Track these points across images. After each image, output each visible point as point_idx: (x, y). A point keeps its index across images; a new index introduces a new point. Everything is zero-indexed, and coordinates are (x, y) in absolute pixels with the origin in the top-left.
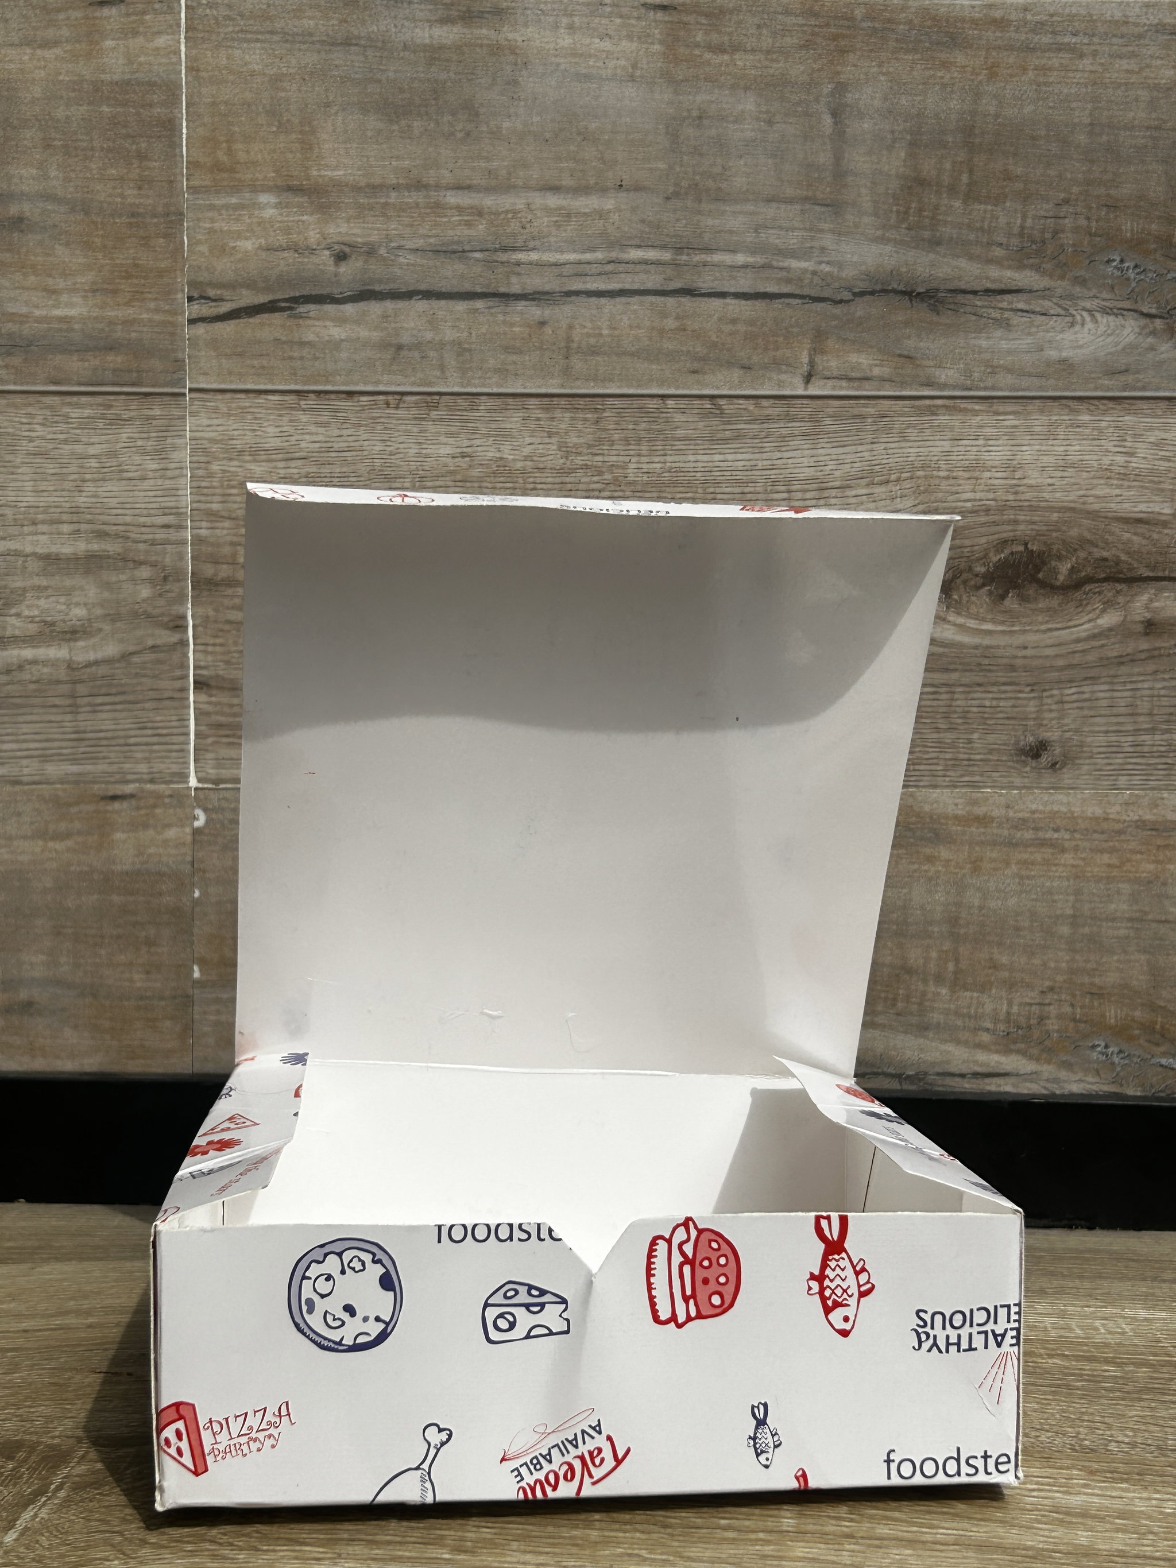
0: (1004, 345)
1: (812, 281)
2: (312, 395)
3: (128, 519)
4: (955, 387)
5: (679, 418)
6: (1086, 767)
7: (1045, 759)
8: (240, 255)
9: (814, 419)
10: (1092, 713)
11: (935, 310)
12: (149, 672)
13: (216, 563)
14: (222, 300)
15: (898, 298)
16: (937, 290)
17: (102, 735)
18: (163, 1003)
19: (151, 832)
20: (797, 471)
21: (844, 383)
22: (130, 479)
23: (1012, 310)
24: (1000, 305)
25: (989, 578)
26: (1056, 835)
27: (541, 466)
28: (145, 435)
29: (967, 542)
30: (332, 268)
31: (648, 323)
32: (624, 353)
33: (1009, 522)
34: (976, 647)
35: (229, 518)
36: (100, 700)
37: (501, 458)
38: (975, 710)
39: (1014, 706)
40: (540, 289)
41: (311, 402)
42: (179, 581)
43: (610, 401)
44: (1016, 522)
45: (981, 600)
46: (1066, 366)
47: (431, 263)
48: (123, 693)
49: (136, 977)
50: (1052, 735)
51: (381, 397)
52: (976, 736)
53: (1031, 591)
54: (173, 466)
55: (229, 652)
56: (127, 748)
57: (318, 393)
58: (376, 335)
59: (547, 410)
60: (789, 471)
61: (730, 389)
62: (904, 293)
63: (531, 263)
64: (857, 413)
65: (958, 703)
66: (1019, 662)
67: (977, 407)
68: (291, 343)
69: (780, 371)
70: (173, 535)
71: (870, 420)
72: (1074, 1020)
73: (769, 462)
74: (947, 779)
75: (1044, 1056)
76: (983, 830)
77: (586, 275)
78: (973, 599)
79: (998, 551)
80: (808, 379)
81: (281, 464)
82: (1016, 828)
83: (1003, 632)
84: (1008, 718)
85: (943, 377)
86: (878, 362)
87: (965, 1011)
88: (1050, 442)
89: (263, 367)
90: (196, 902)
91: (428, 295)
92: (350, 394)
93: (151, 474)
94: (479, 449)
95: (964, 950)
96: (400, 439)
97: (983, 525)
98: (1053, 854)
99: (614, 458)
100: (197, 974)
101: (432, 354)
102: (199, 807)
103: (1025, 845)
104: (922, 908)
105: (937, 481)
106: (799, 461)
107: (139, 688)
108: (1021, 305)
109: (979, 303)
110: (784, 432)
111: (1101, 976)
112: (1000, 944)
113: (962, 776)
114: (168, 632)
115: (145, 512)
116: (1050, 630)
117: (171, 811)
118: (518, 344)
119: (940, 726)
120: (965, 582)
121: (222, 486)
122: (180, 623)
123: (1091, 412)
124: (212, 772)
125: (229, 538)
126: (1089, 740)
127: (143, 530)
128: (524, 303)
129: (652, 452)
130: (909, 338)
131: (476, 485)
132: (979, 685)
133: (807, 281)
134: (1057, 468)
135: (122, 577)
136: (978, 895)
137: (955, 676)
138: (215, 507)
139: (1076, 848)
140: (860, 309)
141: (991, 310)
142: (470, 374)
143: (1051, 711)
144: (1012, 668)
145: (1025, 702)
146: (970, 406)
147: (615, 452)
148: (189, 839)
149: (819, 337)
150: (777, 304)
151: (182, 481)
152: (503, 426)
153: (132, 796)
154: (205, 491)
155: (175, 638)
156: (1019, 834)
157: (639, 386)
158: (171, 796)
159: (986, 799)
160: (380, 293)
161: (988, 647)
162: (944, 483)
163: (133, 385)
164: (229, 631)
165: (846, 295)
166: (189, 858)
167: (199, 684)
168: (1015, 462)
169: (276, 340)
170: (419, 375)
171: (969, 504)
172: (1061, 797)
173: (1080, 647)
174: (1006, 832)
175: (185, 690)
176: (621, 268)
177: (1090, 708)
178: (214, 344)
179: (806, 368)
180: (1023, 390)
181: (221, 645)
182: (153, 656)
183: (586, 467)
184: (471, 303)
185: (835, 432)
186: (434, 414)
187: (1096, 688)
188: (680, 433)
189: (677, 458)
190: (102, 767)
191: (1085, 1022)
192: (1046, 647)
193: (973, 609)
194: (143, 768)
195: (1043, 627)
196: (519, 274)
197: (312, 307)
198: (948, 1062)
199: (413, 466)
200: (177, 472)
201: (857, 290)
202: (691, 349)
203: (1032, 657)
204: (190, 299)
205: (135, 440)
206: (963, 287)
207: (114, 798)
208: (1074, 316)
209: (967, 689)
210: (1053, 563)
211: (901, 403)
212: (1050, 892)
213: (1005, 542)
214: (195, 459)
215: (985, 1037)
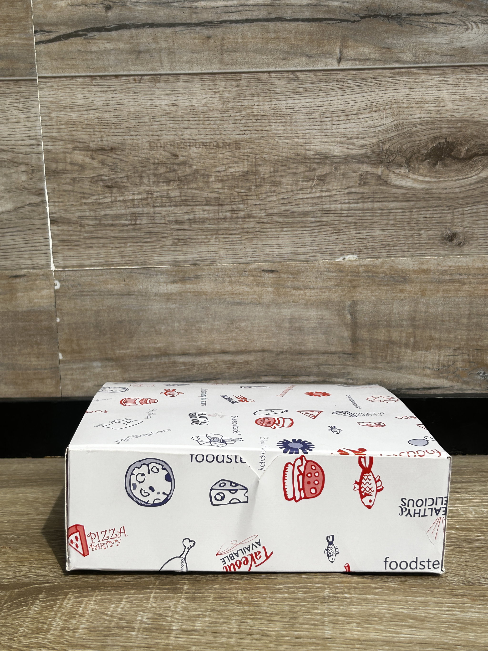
0: (434, 41)
1: (340, 12)
2: (98, 78)
3: (13, 142)
4: (410, 63)
5: (277, 82)
6: (475, 244)
7: (455, 241)
8: (58, 9)
9: (343, 80)
10: (477, 219)
11: (400, 24)
12: (28, 216)
13: (57, 162)
14: (52, 32)
15: (382, 18)
16: (401, 14)
17: (8, 247)
18: (46, 371)
19: (34, 293)
20: (335, 106)
21: (357, 63)
22: (12, 123)
23: (438, 23)
24: (432, 21)
25: (428, 156)
26: (461, 277)
27: (211, 109)
28: (18, 101)
29: (417, 139)
30: (104, 14)
31: (260, 36)
32: (250, 51)
33: (438, 128)
34: (422, 189)
35: (62, 140)
36: (6, 230)
37: (192, 106)
38: (422, 219)
39: (440, 217)
40: (207, 20)
41: (98, 81)
42: (39, 171)
43: (243, 75)
44: (441, 128)
45: (424, 167)
46: (464, 50)
47: (153, 9)
48: (17, 227)
49: (33, 359)
50: (458, 230)
51: (132, 78)
52: (422, 232)
53: (448, 161)
54: (32, 115)
55: (66, 205)
56: (20, 253)
57: (101, 76)
58: (127, 46)
59: (213, 81)
60: (331, 107)
61: (302, 67)
62: (385, 16)
63: (202, 8)
64: (363, 77)
65: (414, 216)
66: (443, 196)
67: (421, 72)
68: (86, 52)
69: (326, 58)
70: (35, 149)
71: (370, 80)
72: (470, 362)
73: (322, 103)
74: (409, 253)
75: (456, 379)
76: (426, 276)
77: (229, 12)
78: (421, 166)
79: (432, 143)
80: (340, 60)
81: (85, 112)
82: (442, 274)
83: (435, 182)
84: (438, 223)
85: (405, 57)
86: (373, 51)
87: (419, 360)
88: (457, 88)
89: (73, 65)
90: (58, 324)
91: (152, 25)
92: (117, 76)
93: (22, 120)
94: (181, 101)
95: (418, 332)
96: (143, 98)
97: (425, 130)
98: (459, 286)
99: (247, 104)
100: (61, 357)
101: (155, 55)
102: (56, 279)
103: (447, 282)
104: (398, 313)
105: (403, 110)
106: (335, 102)
107: (24, 224)
108: (442, 21)
109: (422, 20)
110: (329, 87)
111: (482, 341)
112: (435, 329)
113: (416, 251)
114: (36, 197)
115: (21, 139)
116: (457, 180)
117: (44, 282)
118: (197, 48)
119: (406, 228)
120: (417, 158)
121: (57, 124)
122: (41, 192)
123: (476, 73)
124: (62, 263)
125: (62, 150)
126: (476, 231)
127: (21, 147)
128: (199, 27)
129: (265, 100)
130: (388, 38)
131: (180, 119)
132: (424, 207)
133: (338, 12)
134: (460, 101)
135: (12, 171)
136: (425, 306)
137: (412, 204)
138: (54, 135)
139: (470, 283)
140: (364, 25)
141: (428, 23)
142: (175, 64)
143: (458, 218)
144: (440, 199)
145: (446, 215)
146: (418, 72)
147: (247, 101)
148: (53, 294)
149: (344, 40)
150: (324, 24)
151: (38, 123)
152: (192, 89)
153: (24, 275)
154: (49, 127)
155: (39, 199)
156: (443, 277)
157: (257, 67)
158: (43, 275)
159: (428, 262)
160: (129, 25)
161: (428, 189)
162: (406, 110)
163: (10, 76)
164: (65, 195)
165: (357, 18)
166: (54, 304)
167: (53, 221)
168: (440, 99)
169: (79, 51)
170: (150, 66)
171: (418, 120)
172: (463, 259)
173: (472, 187)
174: (437, 277)
175: (46, 224)
176: (247, 8)
177: (476, 216)
178: (49, 54)
179: (338, 55)
180: (444, 63)
181: (62, 202)
182: (30, 209)
183: (233, 108)
184: (173, 28)
185: (353, 87)
186: (158, 84)
187: (479, 207)
188: (278, 90)
189: (277, 103)
190: (9, 262)
191: (474, 363)
192: (456, 188)
193: (421, 171)
194: (29, 262)
195: (454, 179)
196: (196, 13)
197: (96, 33)
198: (411, 383)
199: (149, 111)
200: (35, 118)
201: (362, 15)
202: (282, 47)
203: (449, 193)
204: (36, 32)
205: (13, 103)
206: (414, 12)
207: (16, 277)
208: (467, 25)
209: (418, 210)
210: (459, 147)
211: (385, 71)
212: (458, 304)
213: (436, 138)
214: (43, 111)
215: (428, 372)
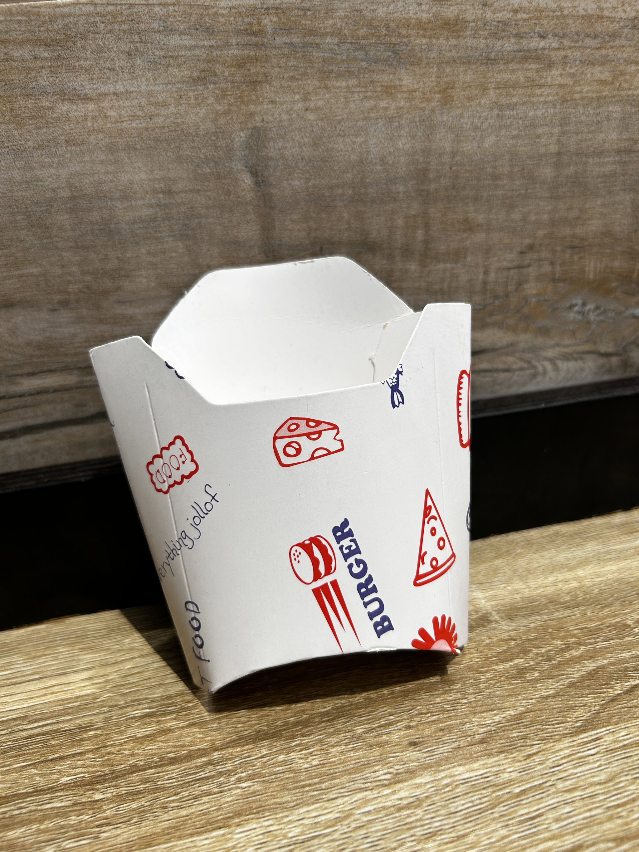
26: (542, 44)
75: (521, 324)
76: (454, 41)
82: (495, 36)
95: (435, 212)
98: (538, 70)
103: (507, 59)
104: (383, 161)
111: (583, 225)
136: (450, 136)
139: (565, 61)
156: (498, 45)
174: (482, 43)
212: (533, 125)
